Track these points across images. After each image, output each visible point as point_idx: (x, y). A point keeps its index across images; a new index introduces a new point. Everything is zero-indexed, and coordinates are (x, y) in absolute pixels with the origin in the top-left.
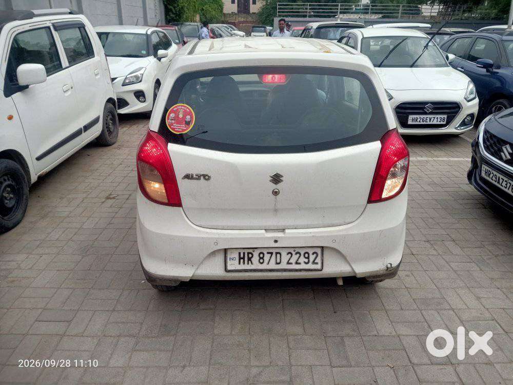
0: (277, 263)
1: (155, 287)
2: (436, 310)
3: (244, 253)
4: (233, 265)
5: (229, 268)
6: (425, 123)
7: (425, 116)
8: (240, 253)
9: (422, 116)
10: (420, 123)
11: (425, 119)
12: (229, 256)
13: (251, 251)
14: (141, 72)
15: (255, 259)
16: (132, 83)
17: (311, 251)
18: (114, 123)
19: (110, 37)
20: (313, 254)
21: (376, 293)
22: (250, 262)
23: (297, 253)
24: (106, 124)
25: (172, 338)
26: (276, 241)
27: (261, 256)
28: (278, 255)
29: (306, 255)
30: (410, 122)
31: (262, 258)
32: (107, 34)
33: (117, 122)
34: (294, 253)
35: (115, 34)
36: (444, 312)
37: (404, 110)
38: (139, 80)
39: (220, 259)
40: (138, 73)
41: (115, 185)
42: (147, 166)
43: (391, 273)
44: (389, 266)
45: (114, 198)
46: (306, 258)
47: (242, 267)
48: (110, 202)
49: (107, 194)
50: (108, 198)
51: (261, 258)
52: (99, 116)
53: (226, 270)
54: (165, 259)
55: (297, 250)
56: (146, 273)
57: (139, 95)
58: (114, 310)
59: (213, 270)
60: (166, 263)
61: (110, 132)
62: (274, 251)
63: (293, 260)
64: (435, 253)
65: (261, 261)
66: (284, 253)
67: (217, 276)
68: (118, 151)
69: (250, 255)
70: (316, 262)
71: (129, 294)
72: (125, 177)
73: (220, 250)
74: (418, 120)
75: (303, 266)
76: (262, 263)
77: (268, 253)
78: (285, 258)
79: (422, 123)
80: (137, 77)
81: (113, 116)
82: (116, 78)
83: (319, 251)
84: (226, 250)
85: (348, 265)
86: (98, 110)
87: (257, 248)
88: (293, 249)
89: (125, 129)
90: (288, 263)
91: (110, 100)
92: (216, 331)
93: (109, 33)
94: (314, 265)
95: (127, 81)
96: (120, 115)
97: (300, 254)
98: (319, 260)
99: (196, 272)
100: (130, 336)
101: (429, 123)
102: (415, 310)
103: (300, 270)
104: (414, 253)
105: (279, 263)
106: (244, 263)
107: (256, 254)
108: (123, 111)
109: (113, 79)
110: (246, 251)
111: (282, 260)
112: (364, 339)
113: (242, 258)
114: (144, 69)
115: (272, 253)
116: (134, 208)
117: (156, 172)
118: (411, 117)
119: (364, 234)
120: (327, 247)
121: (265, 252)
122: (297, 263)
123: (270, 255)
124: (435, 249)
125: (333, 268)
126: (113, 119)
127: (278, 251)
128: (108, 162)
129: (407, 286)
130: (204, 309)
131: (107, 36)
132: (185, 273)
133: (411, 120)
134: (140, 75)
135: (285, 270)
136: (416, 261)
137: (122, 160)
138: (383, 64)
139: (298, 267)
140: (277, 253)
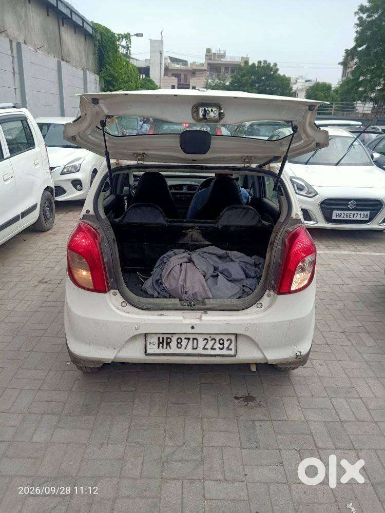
0: (194, 349)
1: (80, 368)
2: (345, 398)
3: (163, 338)
4: (153, 348)
5: (149, 351)
6: (348, 218)
7: (349, 212)
8: (159, 338)
9: (346, 212)
10: (344, 219)
11: (348, 215)
12: (149, 341)
13: (169, 336)
14: (80, 162)
15: (174, 344)
16: (71, 172)
17: (225, 338)
18: (51, 210)
19: (51, 127)
20: (228, 340)
21: (290, 380)
22: (168, 346)
23: (212, 340)
24: (43, 211)
25: (93, 418)
26: (193, 328)
27: (179, 341)
28: (195, 341)
29: (221, 342)
30: (334, 217)
31: (180, 343)
32: (49, 125)
33: (54, 209)
34: (209, 339)
35: (55, 125)
36: (353, 400)
37: (329, 206)
38: (77, 169)
39: (140, 343)
40: (77, 163)
41: (48, 269)
42: (76, 255)
43: (301, 360)
44: (299, 354)
45: (46, 282)
46: (221, 344)
47: (161, 351)
48: (42, 286)
49: (40, 279)
50: (41, 282)
51: (178, 343)
52: (37, 203)
53: (146, 354)
54: (89, 342)
55: (213, 336)
56: (71, 354)
57: (77, 183)
58: (40, 389)
59: (134, 353)
60: (90, 346)
61: (46, 219)
62: (191, 337)
63: (209, 346)
64: (349, 344)
65: (179, 346)
66: (200, 339)
67: (137, 359)
68: (53, 237)
69: (169, 340)
70: (230, 348)
71: (55, 375)
72: (58, 262)
73: (140, 335)
74: (342, 216)
75: (218, 352)
76: (179, 348)
77: (186, 339)
78: (201, 343)
79: (345, 218)
80: (75, 167)
81: (50, 203)
82: (55, 168)
83: (233, 338)
84: (146, 335)
85: (260, 352)
86: (35, 198)
87: (175, 334)
88: (210, 335)
89: (61, 215)
90: (204, 348)
91: (48, 189)
92: (135, 413)
93: (51, 124)
94: (229, 351)
95: (65, 170)
96: (56, 202)
97: (215, 340)
98: (232, 346)
99: (118, 354)
100: (53, 414)
101: (352, 218)
102: (325, 397)
103: (215, 356)
104: (330, 343)
105: (196, 348)
106: (163, 348)
107: (174, 339)
108: (60, 198)
109: (52, 169)
110: (165, 336)
111: (199, 346)
112: (274, 423)
113: (161, 343)
114: (82, 160)
115: (189, 339)
116: (63, 293)
117: (84, 261)
118: (335, 213)
119: (275, 323)
120: (240, 334)
121: (183, 337)
122: (212, 349)
123: (187, 340)
124: (349, 340)
125: (247, 354)
126: (50, 207)
127: (195, 336)
128: (43, 247)
129: (320, 374)
130: (125, 391)
131: (48, 127)
132: (108, 355)
133: (335, 215)
134: (78, 165)
135: (201, 355)
136: (330, 351)
137: (56, 246)
138: (309, 162)
139: (213, 352)
140: (194, 339)
